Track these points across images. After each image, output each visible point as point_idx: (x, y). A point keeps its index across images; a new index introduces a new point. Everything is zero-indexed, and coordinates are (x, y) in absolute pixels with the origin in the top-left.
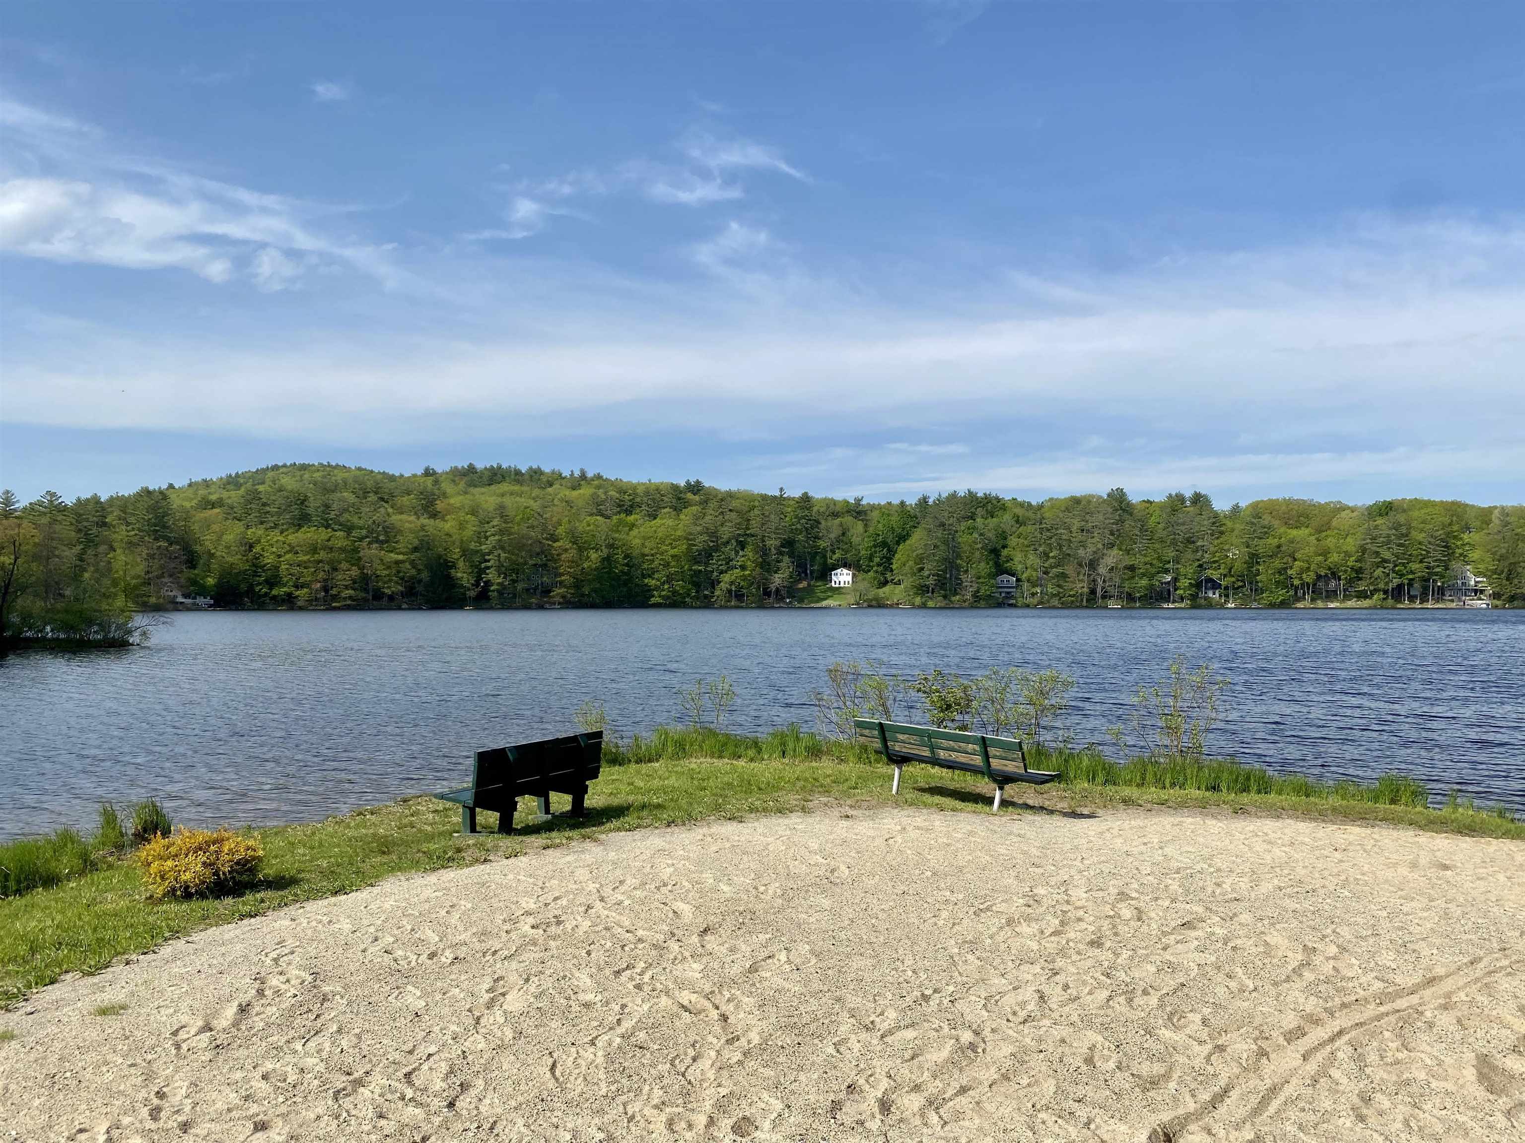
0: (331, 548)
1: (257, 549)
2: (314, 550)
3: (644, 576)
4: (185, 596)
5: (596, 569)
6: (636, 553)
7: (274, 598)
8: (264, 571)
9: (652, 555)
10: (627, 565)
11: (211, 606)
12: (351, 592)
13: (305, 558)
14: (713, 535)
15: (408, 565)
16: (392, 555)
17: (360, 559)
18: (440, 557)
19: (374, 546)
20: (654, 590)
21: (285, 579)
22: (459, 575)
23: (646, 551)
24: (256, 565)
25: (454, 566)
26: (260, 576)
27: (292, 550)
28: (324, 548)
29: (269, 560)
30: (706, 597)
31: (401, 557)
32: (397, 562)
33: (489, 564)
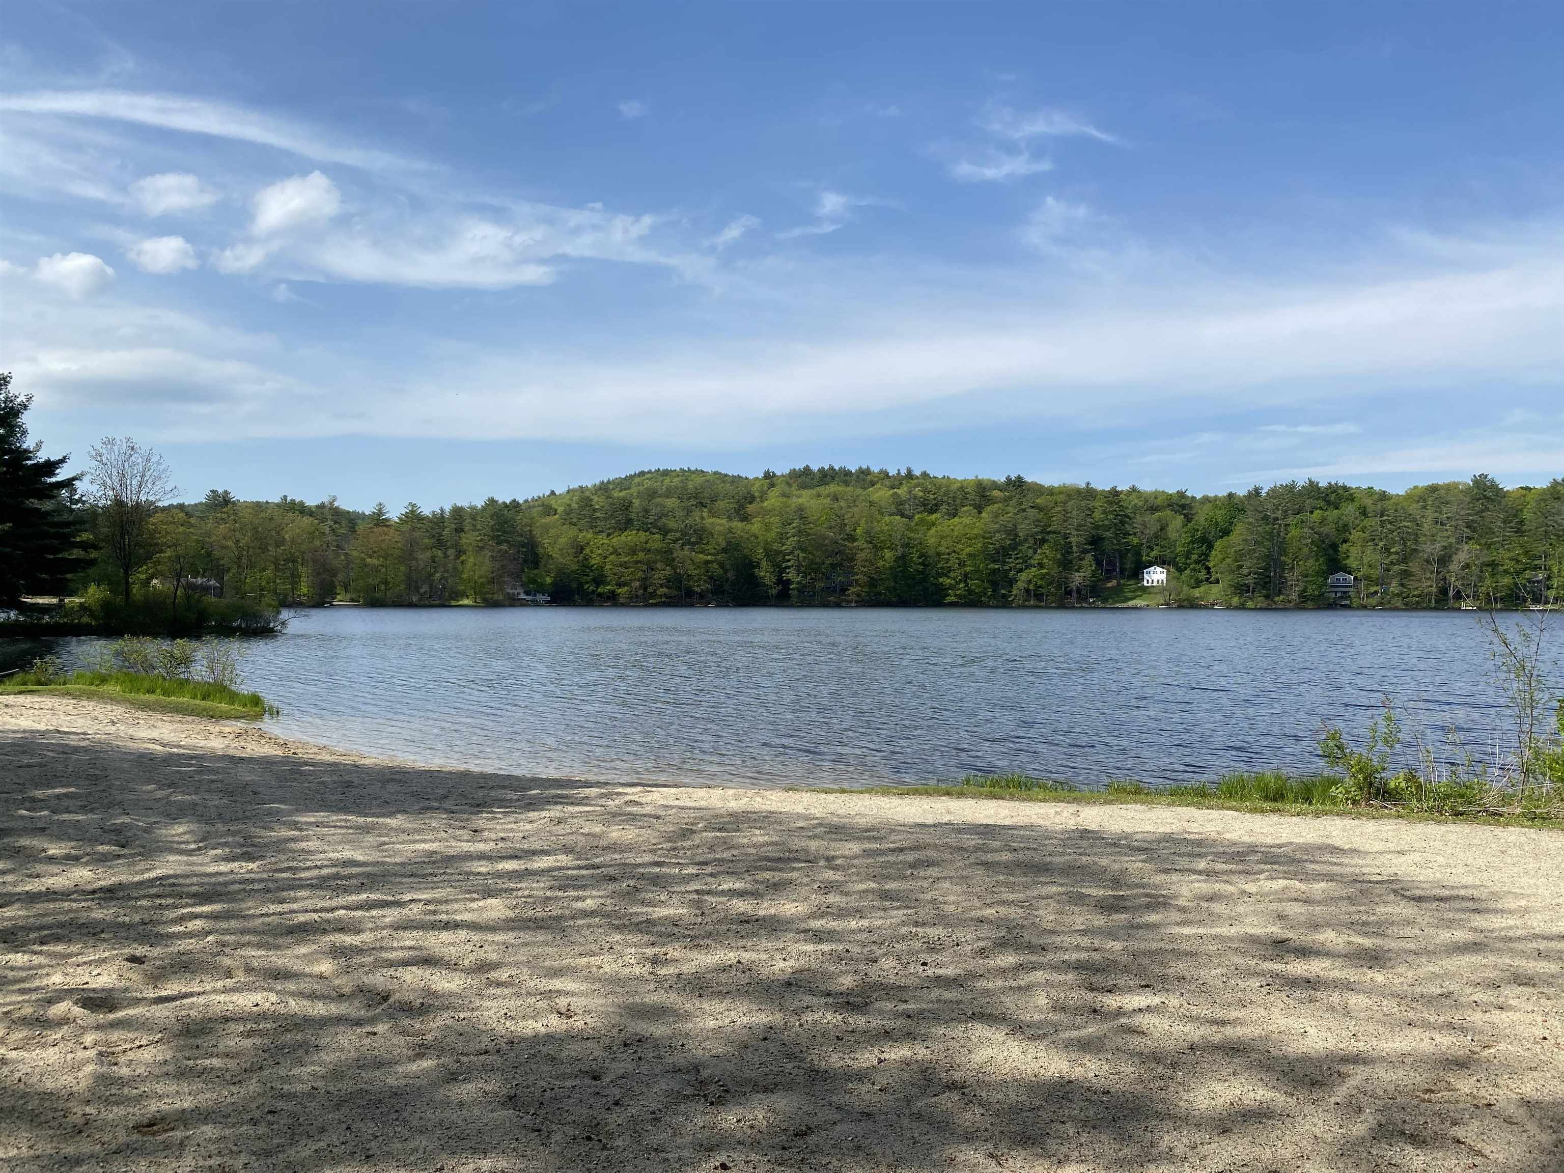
0: (649, 550)
1: (587, 551)
2: (633, 552)
3: (940, 575)
4: (527, 593)
5: (891, 568)
6: (931, 552)
7: (600, 595)
8: (592, 571)
9: (949, 554)
10: (923, 564)
11: (548, 602)
12: (665, 590)
13: (626, 559)
14: (1012, 532)
15: (715, 566)
16: (701, 556)
17: (674, 560)
18: (746, 557)
19: (687, 547)
20: (949, 589)
21: (609, 579)
22: (762, 574)
23: (942, 549)
24: (585, 566)
25: (758, 566)
26: (588, 575)
27: (616, 552)
28: (644, 550)
29: (595, 561)
30: (1004, 596)
31: (709, 558)
32: (707, 562)
33: (789, 564)
